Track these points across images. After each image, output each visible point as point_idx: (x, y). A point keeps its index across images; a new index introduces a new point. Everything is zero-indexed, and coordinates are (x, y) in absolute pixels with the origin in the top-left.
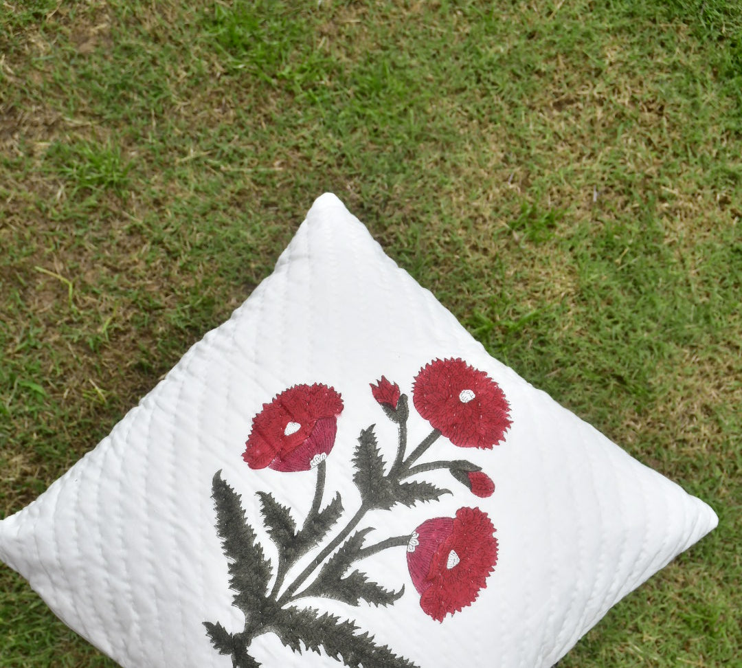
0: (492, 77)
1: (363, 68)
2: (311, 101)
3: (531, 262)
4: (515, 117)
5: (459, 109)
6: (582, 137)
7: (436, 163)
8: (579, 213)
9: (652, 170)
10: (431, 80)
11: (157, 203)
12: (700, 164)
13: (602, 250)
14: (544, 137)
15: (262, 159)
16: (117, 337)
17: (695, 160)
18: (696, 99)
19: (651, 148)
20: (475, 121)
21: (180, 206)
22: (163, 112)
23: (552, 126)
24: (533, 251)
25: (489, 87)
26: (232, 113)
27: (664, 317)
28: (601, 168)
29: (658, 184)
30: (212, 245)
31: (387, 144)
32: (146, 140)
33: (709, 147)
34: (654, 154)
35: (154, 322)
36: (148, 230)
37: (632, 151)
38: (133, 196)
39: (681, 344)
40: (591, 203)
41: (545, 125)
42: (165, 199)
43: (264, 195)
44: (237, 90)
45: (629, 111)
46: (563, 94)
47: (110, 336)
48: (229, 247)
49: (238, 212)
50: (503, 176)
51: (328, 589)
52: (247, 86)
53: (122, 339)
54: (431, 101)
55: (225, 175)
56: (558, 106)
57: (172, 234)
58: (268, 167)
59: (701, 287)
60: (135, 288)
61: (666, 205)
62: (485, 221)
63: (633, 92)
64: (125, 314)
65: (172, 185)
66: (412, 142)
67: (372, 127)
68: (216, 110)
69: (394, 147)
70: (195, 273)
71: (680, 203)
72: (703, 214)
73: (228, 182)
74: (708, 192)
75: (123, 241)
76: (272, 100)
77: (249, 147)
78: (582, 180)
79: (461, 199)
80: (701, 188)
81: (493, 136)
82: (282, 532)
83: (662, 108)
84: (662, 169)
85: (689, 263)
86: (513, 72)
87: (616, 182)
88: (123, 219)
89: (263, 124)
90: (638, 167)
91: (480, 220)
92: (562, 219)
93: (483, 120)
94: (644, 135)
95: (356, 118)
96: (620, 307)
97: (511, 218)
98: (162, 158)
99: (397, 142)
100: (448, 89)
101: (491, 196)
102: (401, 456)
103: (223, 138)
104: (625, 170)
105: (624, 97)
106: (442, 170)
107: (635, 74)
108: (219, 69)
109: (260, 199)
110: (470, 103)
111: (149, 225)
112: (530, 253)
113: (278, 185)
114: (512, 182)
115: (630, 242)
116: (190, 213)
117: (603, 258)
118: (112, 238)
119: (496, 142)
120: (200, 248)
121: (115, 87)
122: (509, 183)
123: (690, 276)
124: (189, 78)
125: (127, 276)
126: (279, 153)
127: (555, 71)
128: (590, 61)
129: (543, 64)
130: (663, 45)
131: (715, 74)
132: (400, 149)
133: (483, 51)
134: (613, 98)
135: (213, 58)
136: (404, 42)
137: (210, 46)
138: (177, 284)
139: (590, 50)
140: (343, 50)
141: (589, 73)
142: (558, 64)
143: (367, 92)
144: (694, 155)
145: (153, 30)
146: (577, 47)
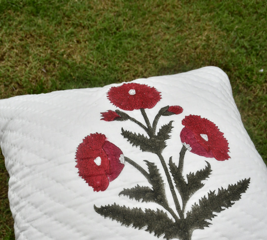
51: (189, 192)
82: (147, 195)
102: (144, 127)
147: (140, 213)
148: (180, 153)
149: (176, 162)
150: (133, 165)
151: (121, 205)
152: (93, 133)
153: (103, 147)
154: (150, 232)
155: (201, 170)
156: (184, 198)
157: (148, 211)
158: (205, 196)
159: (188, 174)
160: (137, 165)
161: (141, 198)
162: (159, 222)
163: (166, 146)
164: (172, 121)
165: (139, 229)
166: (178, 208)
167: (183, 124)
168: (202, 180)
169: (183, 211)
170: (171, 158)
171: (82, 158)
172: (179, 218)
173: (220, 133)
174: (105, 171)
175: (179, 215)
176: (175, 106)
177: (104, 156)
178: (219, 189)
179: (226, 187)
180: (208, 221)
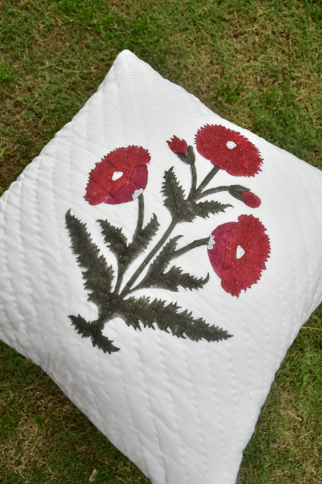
0: (201, 22)
1: (135, 20)
2: (109, 36)
3: (229, 112)
4: (215, 41)
5: (186, 39)
6: (249, 51)
7: (175, 65)
8: (251, 87)
9: (286, 65)
10: (170, 25)
11: (29, 89)
12: (310, 61)
13: (265, 104)
14: (230, 51)
15: (84, 66)
16: (9, 159)
17: (307, 59)
18: (305, 30)
19: (284, 55)
20: (194, 44)
21: (42, 90)
22: (31, 44)
23: (233, 46)
24: (229, 106)
25: (200, 27)
26: (68, 44)
27: (300, 137)
28: (261, 65)
29: (290, 72)
30: (60, 110)
31: (150, 56)
32: (23, 59)
33: (314, 53)
34: (287, 57)
35: (29, 151)
36: (25, 103)
37: (275, 56)
38: (17, 87)
39: (310, 150)
40: (257, 82)
41: (230, 45)
42: (34, 87)
43: (86, 84)
44: (70, 32)
45: (272, 37)
46: (237, 30)
47: (5, 159)
48: (69, 110)
49: (73, 93)
50: (210, 71)
51: (155, 282)
52: (76, 30)
53: (12, 160)
54: (171, 35)
55: (65, 75)
56: (236, 36)
57: (38, 105)
58: (89, 70)
59: (317, 121)
60: (18, 133)
61: (295, 82)
62: (203, 93)
63: (273, 28)
64: (13, 147)
65: (37, 80)
66: (163, 55)
67: (141, 48)
68: (60, 43)
69: (153, 58)
70: (51, 124)
71: (302, 80)
72: (314, 85)
73: (67, 78)
74: (316, 75)
75: (11, 110)
76: (89, 37)
77: (78, 60)
78: (251, 71)
79: (190, 82)
80: (312, 73)
81: (204, 51)
82: (118, 245)
83: (288, 36)
84: (291, 65)
85: (310, 109)
86: (212, 20)
87: (269, 72)
88: (11, 98)
89: (85, 49)
90: (279, 64)
91: (200, 92)
92: (243, 90)
93: (198, 43)
94: (281, 49)
95: (133, 45)
96: (277, 133)
97: (216, 91)
98: (31, 67)
99: (155, 55)
100: (179, 29)
101: (205, 81)
102: (194, 185)
103: (64, 56)
104: (273, 66)
105: (269, 31)
106: (179, 68)
107: (273, 20)
108: (60, 22)
109: (84, 86)
110: (191, 35)
111: (25, 101)
112: (228, 108)
113: (94, 79)
114: (216, 73)
115: (279, 100)
116: (48, 94)
117: (266, 109)
118: (6, 108)
119: (206, 54)
120: (53, 111)
121: (6, 33)
122: (214, 74)
123: (311, 116)
124: (44, 27)
125: (14, 128)
126: (93, 63)
127: (233, 19)
128: (250, 14)
129: (227, 16)
130: (286, 6)
131: (313, 19)
132: (156, 59)
133: (196, 10)
134: (263, 32)
135: (57, 18)
136: (155, 7)
137: (55, 12)
138: (41, 131)
139: (249, 9)
140: (124, 12)
141: (250, 20)
142: (234, 16)
143: (138, 32)
144: (307, 57)
145: (25, 5)
146: (243, 7)
147: (94, 254)
148: (195, 241)
149: (181, 244)
150: (139, 208)
151: (88, 231)
152: (143, 148)
153: (135, 167)
154: (84, 278)
155: (193, 276)
156: (145, 283)
157: (102, 259)
158: (165, 301)
159: (176, 267)
160: (143, 211)
161: (110, 242)
162: (100, 277)
163: (192, 222)
164: (231, 206)
165: (79, 266)
166: (130, 284)
167: (239, 218)
168: (181, 285)
169: (130, 292)
170: (180, 236)
171: (110, 161)
172: (119, 293)
173: (263, 265)
174: (112, 190)
175: (123, 291)
176: (256, 196)
177: (127, 176)
178: (187, 310)
179: (196, 316)
180: (141, 324)
